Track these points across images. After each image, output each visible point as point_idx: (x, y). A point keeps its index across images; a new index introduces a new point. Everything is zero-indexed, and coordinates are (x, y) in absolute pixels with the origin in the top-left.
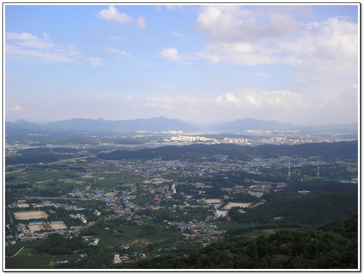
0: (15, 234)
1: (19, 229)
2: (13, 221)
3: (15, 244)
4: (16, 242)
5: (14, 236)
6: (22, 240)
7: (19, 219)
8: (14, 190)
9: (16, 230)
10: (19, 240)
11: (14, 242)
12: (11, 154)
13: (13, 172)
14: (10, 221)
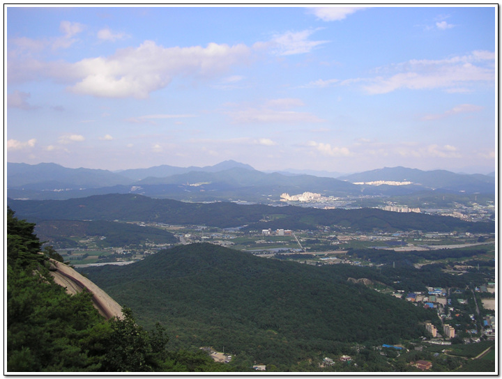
0: (481, 328)
1: (486, 323)
2: (480, 311)
3: (479, 342)
4: (481, 339)
5: (479, 331)
6: (488, 338)
7: (488, 308)
8: (484, 267)
9: (483, 324)
10: (485, 337)
11: (478, 340)
12: (483, 218)
13: (484, 243)
14: (475, 310)
